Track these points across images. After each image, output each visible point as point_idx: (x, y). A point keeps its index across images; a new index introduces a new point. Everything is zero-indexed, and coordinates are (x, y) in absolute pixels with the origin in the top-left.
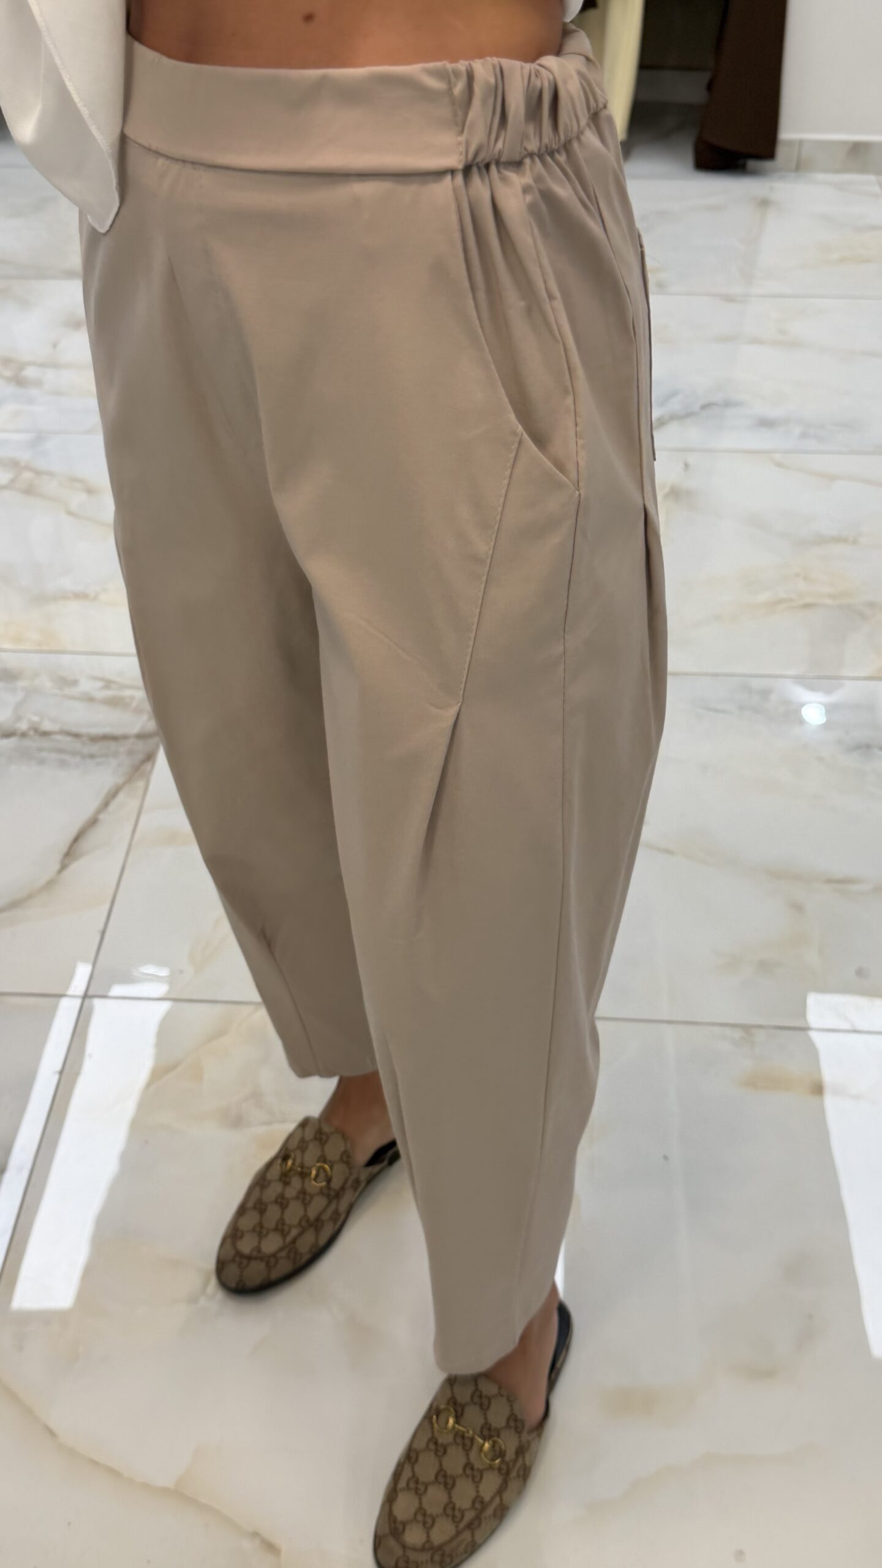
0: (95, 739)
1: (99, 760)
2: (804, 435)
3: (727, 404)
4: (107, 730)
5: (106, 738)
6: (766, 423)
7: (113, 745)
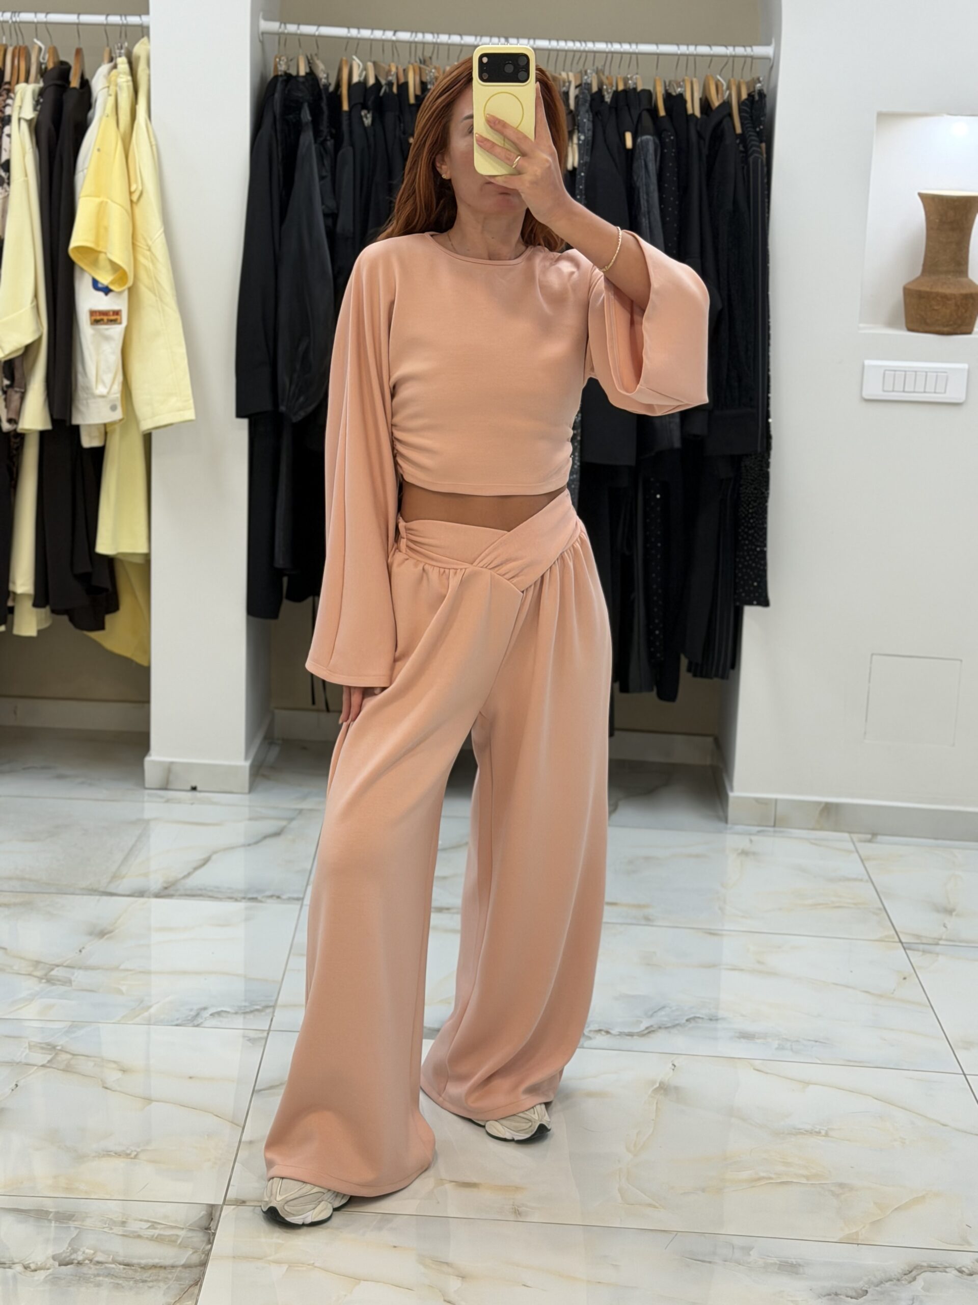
0: (144, 1268)
1: (150, 1284)
2: (781, 1048)
3: (713, 1019)
4: (156, 1261)
5: (154, 1267)
6: (746, 1036)
7: (163, 1274)
